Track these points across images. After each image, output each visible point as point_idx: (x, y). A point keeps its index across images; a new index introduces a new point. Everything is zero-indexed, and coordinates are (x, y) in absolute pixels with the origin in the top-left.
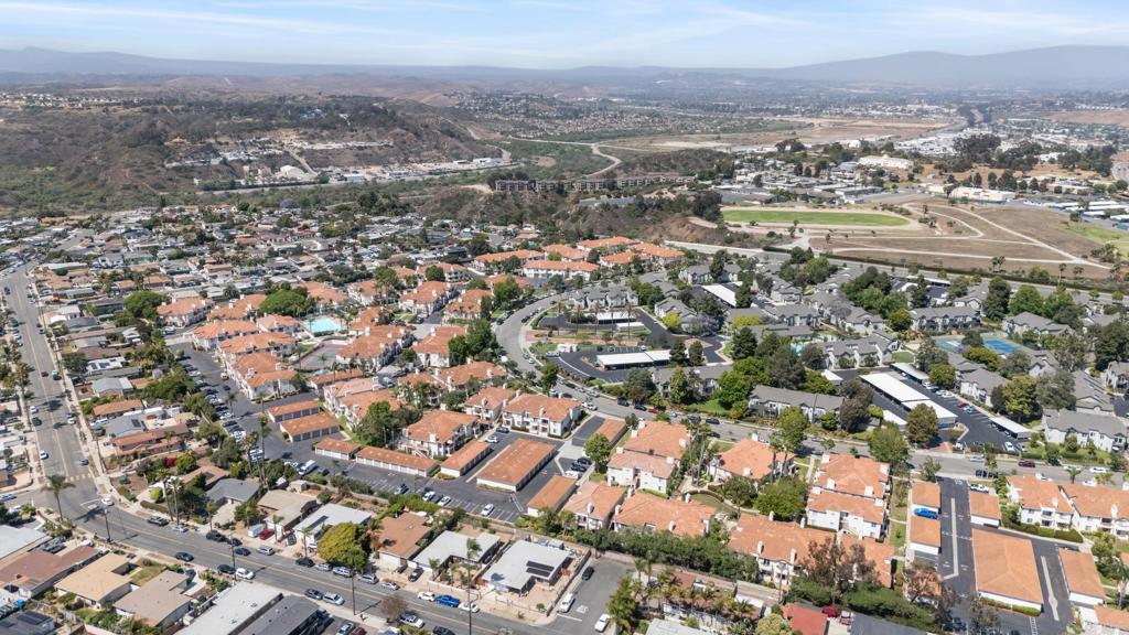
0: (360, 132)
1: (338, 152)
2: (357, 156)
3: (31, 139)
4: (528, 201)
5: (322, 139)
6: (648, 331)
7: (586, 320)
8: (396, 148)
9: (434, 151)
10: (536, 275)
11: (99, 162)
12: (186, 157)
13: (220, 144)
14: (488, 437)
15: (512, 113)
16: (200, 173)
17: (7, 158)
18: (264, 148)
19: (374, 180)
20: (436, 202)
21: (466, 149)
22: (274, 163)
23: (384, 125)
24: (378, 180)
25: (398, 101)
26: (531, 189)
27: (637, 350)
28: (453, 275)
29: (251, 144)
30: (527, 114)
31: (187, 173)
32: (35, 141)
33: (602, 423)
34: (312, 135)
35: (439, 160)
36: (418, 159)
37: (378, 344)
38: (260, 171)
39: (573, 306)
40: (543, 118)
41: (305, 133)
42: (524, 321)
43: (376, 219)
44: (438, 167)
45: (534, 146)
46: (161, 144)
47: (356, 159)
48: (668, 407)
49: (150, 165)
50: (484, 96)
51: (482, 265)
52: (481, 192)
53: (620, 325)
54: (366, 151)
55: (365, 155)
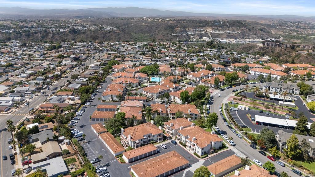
0: (231, 29)
1: (222, 34)
2: (227, 35)
3: (147, 27)
4: (277, 51)
5: (219, 30)
6: (297, 108)
7: (263, 97)
8: (241, 34)
9: (254, 35)
10: (255, 74)
11: (157, 33)
12: (178, 33)
13: (189, 30)
14: (162, 144)
15: (291, 27)
16: (180, 37)
17: (141, 32)
18: (201, 32)
19: (229, 43)
20: (241, 48)
21: (266, 35)
22: (201, 36)
23: (239, 26)
24: (230, 43)
25: (250, 21)
26: (280, 46)
27: (283, 117)
28: (218, 69)
29: (198, 31)
30: (297, 27)
31: (176, 37)
32: (148, 28)
33: (232, 155)
34: (216, 29)
35: (255, 38)
36: (248, 37)
37: (158, 89)
38: (196, 38)
39: (261, 89)
40: (303, 29)
41: (214, 28)
42: (234, 91)
43: (209, 49)
44: (253, 40)
45: (294, 36)
46: (173, 29)
47: (226, 36)
48: (282, 158)
49: (167, 34)
50: (283, 22)
51: (233, 67)
52: (258, 46)
53: (280, 102)
54: (230, 34)
55: (230, 35)
